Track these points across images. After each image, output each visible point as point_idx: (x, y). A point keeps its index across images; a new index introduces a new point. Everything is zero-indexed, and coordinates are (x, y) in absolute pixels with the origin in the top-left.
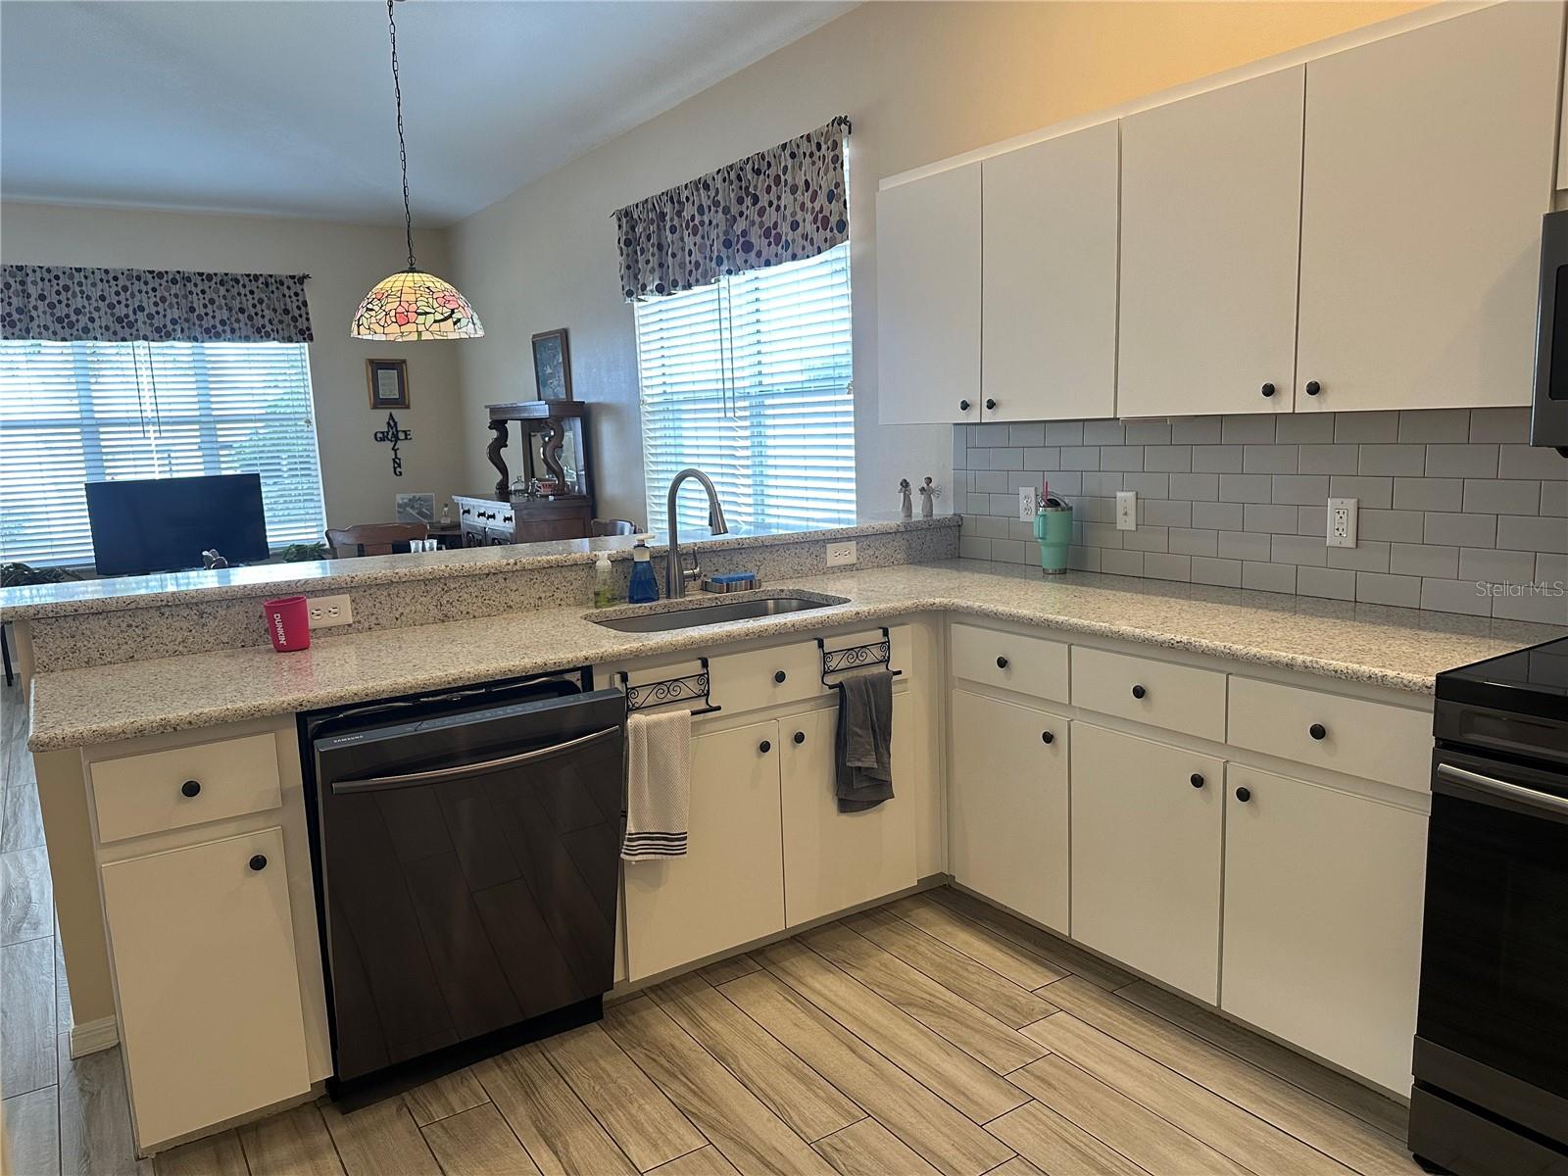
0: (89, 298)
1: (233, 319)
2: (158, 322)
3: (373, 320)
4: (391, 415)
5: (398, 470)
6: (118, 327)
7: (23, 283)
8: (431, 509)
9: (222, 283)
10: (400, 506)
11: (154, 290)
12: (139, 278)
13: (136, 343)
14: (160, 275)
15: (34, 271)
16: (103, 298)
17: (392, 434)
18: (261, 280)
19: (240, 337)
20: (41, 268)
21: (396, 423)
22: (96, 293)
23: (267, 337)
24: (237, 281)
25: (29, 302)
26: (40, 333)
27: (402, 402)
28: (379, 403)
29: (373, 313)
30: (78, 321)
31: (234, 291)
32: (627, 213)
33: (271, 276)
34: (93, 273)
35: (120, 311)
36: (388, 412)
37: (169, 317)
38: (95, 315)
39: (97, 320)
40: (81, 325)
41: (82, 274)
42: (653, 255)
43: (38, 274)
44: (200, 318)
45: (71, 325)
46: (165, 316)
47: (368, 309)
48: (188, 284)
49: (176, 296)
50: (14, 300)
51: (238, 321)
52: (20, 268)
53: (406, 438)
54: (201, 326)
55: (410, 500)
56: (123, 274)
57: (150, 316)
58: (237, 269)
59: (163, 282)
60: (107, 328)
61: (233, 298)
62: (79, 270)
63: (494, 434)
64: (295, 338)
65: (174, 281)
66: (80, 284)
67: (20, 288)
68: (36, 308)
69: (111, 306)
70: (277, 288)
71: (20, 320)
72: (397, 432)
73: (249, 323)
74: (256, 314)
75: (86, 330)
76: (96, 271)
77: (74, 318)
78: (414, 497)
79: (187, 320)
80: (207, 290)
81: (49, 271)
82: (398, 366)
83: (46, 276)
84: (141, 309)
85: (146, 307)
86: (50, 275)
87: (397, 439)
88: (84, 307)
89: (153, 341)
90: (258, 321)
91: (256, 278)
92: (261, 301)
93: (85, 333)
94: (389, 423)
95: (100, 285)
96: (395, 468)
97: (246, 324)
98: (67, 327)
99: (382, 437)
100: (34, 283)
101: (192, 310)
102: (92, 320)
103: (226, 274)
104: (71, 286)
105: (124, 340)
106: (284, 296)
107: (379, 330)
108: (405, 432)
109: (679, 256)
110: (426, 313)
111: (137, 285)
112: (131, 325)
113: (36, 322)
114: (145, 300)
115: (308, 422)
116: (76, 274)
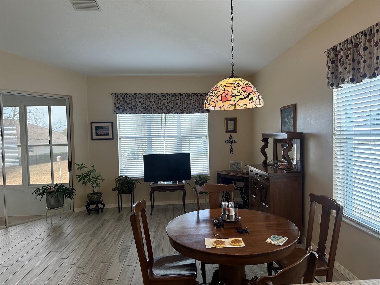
0: (151, 102)
1: (188, 107)
2: (168, 108)
4: (231, 135)
5: (232, 152)
6: (158, 110)
7: (135, 98)
8: (240, 166)
9: (186, 96)
10: (231, 165)
11: (168, 99)
12: (164, 96)
13: (162, 114)
14: (170, 95)
15: (138, 95)
16: (154, 102)
17: (231, 141)
18: (196, 95)
19: (189, 112)
20: (140, 94)
21: (232, 138)
22: (153, 100)
23: (197, 112)
24: (190, 95)
25: (136, 104)
26: (138, 112)
27: (234, 131)
28: (227, 131)
29: (212, 97)
30: (148, 108)
31: (189, 99)
32: (334, 49)
33: (199, 93)
34: (153, 95)
35: (159, 105)
36: (230, 134)
37: (171, 107)
38: (152, 107)
39: (153, 108)
41: (150, 95)
42: (349, 64)
43: (139, 96)
44: (179, 107)
45: (146, 110)
46: (170, 106)
47: (210, 95)
48: (176, 97)
49: (173, 100)
50: (133, 103)
51: (189, 107)
52: (135, 94)
53: (235, 142)
54: (179, 109)
55: (234, 163)
56: (160, 95)
57: (166, 107)
58: (190, 92)
59: (170, 96)
60: (155, 110)
61: (188, 100)
62: (149, 94)
63: (263, 143)
64: (204, 112)
65: (173, 96)
66: (149, 98)
67: (134, 100)
68: (138, 105)
69: (156, 104)
70: (201, 97)
71: (134, 109)
72: (232, 140)
73: (192, 108)
74: (194, 105)
75: (149, 111)
76: (153, 94)
77: (147, 107)
78: (235, 162)
79: (176, 107)
80: (182, 99)
81: (142, 95)
83: (141, 96)
84: (164, 104)
85: (165, 104)
86: (142, 96)
87: (232, 142)
88: (149, 104)
89: (167, 114)
90: (195, 107)
91: (195, 94)
92: (196, 101)
93: (149, 112)
94: (230, 138)
95: (154, 98)
96: (231, 152)
97: (191, 108)
98: (145, 110)
99: (227, 142)
100: (138, 98)
101: (177, 104)
102: (151, 108)
103: (187, 94)
104: (147, 99)
105: (159, 113)
106: (202, 99)
107: (214, 104)
108: (235, 140)
109: (368, 62)
110: (236, 95)
111: (164, 98)
112: (161, 109)
113: (137, 109)
114: (165, 102)
115: (206, 137)
116: (148, 95)
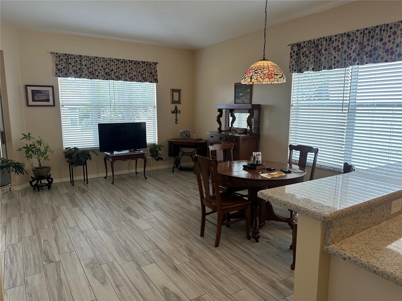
0: (99, 66)
1: (137, 75)
2: (117, 74)
3: (259, 77)
4: (176, 106)
6: (106, 75)
7: (80, 61)
8: (190, 134)
9: (135, 64)
10: (181, 133)
11: (116, 65)
12: (112, 61)
13: (110, 81)
14: (118, 60)
15: (84, 57)
16: (102, 66)
17: (176, 111)
18: (146, 63)
19: (139, 81)
20: (86, 56)
21: (177, 108)
22: (100, 65)
23: (146, 81)
24: (139, 63)
25: (82, 67)
26: (85, 77)
27: (179, 102)
28: (173, 102)
29: (259, 74)
30: (95, 73)
31: (138, 66)
33: (148, 62)
34: (100, 59)
35: (107, 71)
37: (120, 73)
38: (100, 71)
39: (100, 73)
40: (96, 74)
41: (97, 59)
43: (85, 58)
44: (128, 74)
46: (119, 73)
47: (255, 73)
48: (126, 63)
49: (123, 67)
50: (78, 66)
51: (138, 75)
52: (80, 56)
53: (179, 113)
54: (129, 76)
55: (184, 131)
56: (108, 59)
57: (115, 73)
58: (139, 59)
59: (119, 62)
60: (103, 76)
61: (138, 68)
62: (96, 57)
63: (219, 113)
64: (153, 82)
65: (122, 62)
66: (97, 62)
67: (80, 62)
68: (84, 68)
69: (104, 69)
70: (149, 66)
71: (79, 72)
72: (177, 111)
73: (141, 76)
74: (144, 74)
75: (97, 76)
76: (101, 58)
77: (94, 72)
78: (185, 131)
79: (125, 74)
80: (131, 65)
81: (88, 57)
82: (179, 91)
83: (87, 59)
84: (112, 70)
85: (114, 70)
86: (88, 58)
87: (177, 113)
88: (97, 69)
89: (115, 80)
90: (144, 76)
91: (144, 62)
92: (145, 70)
93: (97, 77)
94: (175, 108)
95: (102, 62)
96: (176, 121)
97: (140, 77)
98: (92, 75)
99: (173, 112)
100: (84, 61)
101: (126, 71)
102: (99, 73)
103: (136, 61)
104: (94, 62)
105: (107, 80)
106: (151, 68)
107: (261, 80)
108: (179, 111)
111: (112, 63)
112: (109, 75)
113: (84, 73)
114: (114, 68)
115: (155, 107)
116: (96, 59)
